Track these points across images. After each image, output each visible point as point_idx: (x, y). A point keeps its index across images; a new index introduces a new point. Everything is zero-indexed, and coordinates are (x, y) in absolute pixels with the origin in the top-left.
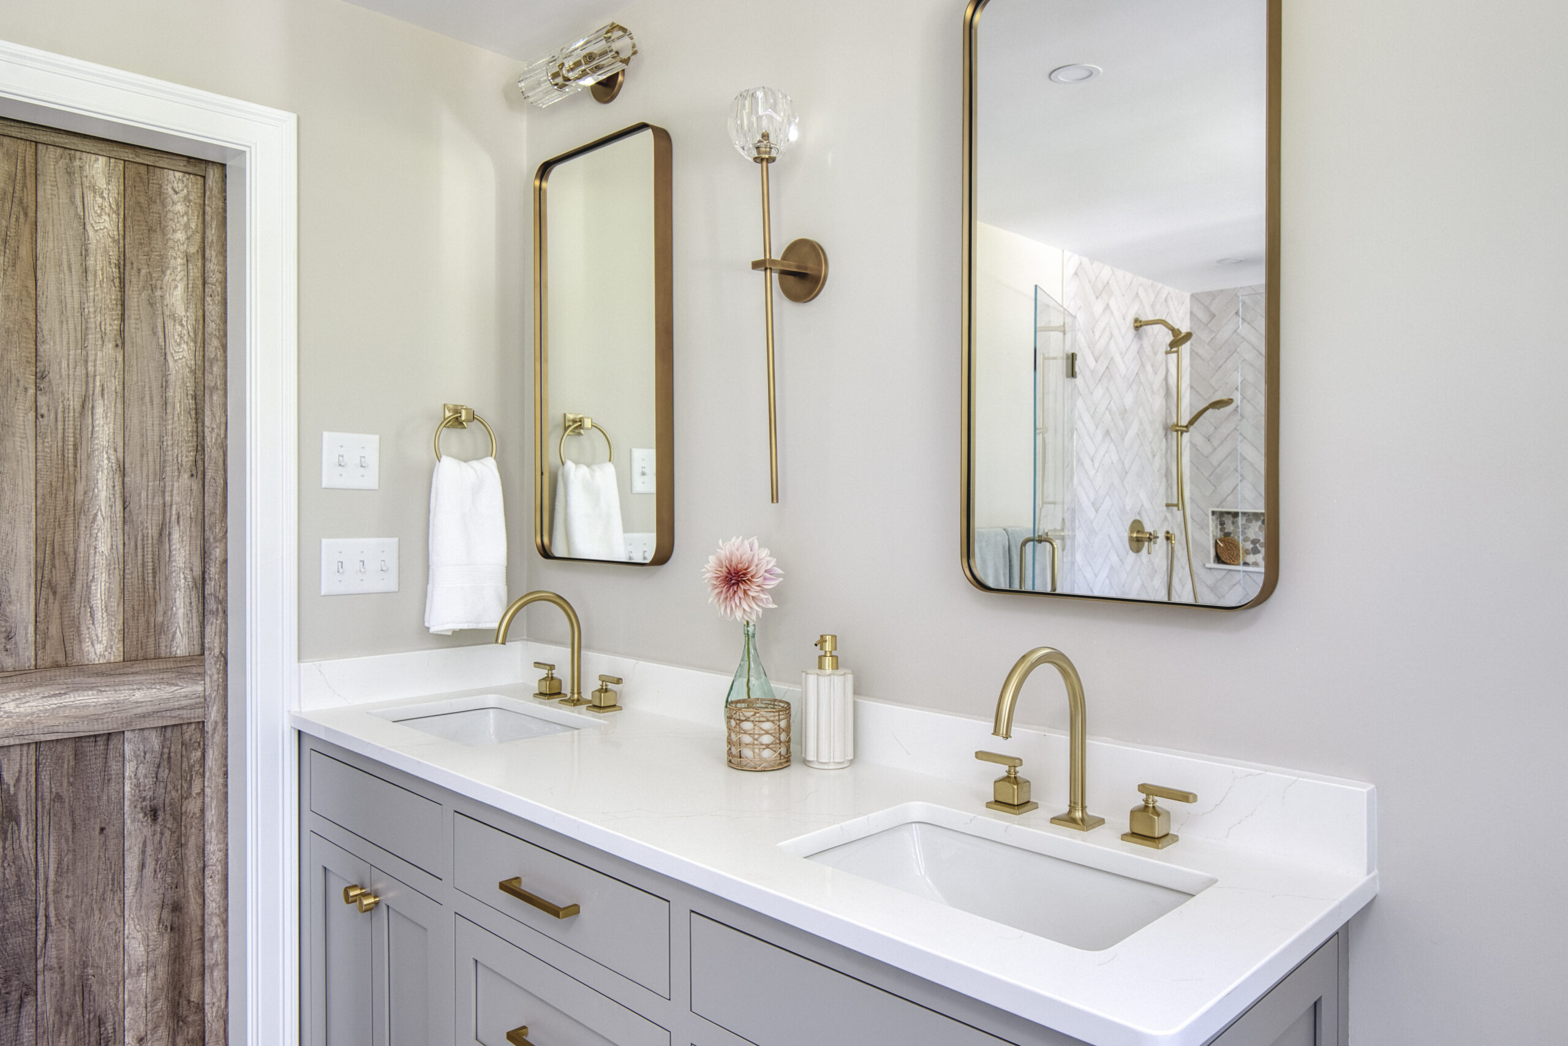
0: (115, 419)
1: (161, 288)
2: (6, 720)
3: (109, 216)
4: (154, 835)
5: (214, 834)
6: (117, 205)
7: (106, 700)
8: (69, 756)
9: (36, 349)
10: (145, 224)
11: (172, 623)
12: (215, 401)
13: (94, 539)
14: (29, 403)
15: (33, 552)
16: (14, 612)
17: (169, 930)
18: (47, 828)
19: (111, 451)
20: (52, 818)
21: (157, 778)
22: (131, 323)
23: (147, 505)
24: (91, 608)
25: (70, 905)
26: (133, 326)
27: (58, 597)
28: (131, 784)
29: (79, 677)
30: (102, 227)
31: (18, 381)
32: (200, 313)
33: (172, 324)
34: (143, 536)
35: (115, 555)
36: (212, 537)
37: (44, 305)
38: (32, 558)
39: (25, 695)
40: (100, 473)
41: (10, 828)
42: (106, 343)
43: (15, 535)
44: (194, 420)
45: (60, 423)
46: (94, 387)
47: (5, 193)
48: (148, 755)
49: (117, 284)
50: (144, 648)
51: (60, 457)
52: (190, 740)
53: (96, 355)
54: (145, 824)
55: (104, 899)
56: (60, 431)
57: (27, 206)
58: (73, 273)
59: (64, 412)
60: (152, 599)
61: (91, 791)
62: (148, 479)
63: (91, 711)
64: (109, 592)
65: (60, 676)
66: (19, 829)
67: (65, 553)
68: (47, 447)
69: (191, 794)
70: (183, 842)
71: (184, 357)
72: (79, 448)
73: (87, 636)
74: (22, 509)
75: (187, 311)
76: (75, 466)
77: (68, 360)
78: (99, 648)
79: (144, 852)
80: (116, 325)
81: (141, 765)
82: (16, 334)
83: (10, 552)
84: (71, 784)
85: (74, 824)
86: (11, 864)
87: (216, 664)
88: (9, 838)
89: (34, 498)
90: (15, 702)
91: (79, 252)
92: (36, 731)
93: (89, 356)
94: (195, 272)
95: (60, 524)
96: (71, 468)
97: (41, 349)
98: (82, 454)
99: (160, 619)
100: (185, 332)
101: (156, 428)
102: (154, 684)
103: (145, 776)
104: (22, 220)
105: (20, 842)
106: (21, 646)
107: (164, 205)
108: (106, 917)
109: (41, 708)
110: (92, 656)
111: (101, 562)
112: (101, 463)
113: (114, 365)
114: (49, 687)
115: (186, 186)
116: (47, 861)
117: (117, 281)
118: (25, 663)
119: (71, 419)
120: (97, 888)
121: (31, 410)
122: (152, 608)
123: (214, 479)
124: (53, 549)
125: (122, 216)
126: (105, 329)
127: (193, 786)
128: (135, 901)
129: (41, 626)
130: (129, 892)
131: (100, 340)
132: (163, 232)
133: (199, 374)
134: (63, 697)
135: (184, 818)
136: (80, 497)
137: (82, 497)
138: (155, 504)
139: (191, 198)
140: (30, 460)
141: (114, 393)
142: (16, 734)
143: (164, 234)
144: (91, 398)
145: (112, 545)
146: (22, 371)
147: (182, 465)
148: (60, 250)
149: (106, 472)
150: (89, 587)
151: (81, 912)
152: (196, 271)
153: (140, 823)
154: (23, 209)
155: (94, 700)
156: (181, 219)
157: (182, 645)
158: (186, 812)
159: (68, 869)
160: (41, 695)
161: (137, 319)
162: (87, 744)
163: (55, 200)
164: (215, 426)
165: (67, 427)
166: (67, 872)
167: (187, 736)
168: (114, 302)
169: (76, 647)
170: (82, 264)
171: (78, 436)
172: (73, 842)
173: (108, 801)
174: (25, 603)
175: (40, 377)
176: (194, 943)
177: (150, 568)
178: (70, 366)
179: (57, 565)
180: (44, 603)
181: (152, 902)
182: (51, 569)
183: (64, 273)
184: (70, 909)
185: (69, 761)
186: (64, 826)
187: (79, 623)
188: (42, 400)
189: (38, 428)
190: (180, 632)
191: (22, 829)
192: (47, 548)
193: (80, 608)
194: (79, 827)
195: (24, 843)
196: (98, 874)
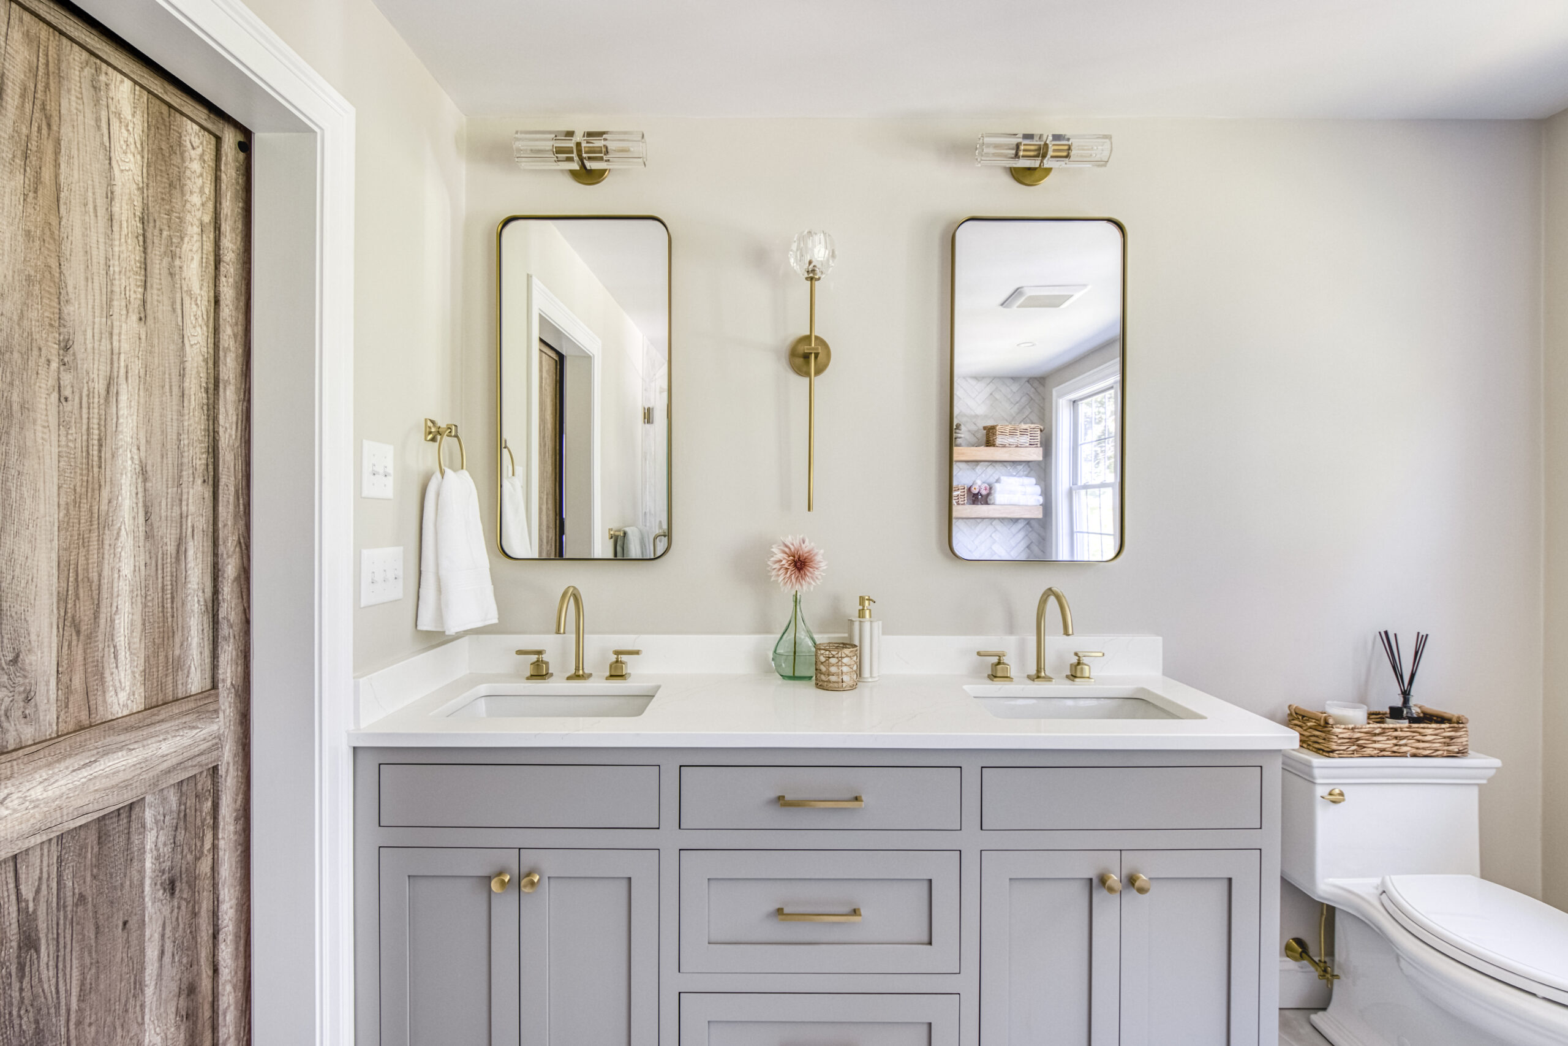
0: (138, 410)
1: (180, 257)
2: (31, 811)
3: (134, 156)
4: (172, 911)
5: (226, 890)
6: (142, 144)
7: (135, 759)
8: (92, 842)
9: (60, 309)
10: (166, 176)
11: (187, 656)
12: (228, 397)
13: (118, 560)
14: (52, 382)
15: (55, 580)
16: (34, 663)
17: (185, 1019)
18: (69, 943)
19: (135, 450)
20: (74, 928)
21: (174, 843)
22: (153, 295)
23: (167, 517)
24: (115, 647)
25: (93, 1034)
26: (155, 297)
27: (82, 637)
28: (152, 857)
29: (109, 736)
30: (127, 168)
31: (40, 349)
32: (212, 294)
33: (189, 302)
34: (163, 554)
35: (138, 578)
36: (225, 553)
37: (68, 253)
38: (54, 588)
39: (53, 773)
40: (124, 476)
41: (28, 960)
42: (130, 314)
43: (36, 559)
44: (206, 417)
45: (85, 410)
46: (119, 368)
47: (25, 89)
48: (167, 818)
49: (141, 243)
50: (164, 689)
51: (84, 454)
52: (203, 790)
53: (121, 326)
54: (164, 901)
55: (127, 1011)
56: (85, 421)
57: (51, 116)
58: (99, 218)
59: (88, 395)
60: (170, 629)
61: (114, 880)
62: (167, 484)
63: (122, 776)
64: (132, 625)
65: (90, 739)
66: (38, 958)
67: (88, 579)
68: (71, 441)
69: (203, 852)
70: (197, 910)
71: (198, 343)
72: (104, 444)
73: (111, 683)
74: (43, 523)
75: (201, 289)
76: (100, 467)
77: (93, 329)
78: (123, 696)
79: (163, 936)
80: (140, 293)
81: (161, 831)
82: (38, 286)
83: (30, 581)
84: (94, 877)
85: (97, 928)
86: (29, 1008)
87: (228, 697)
88: (27, 973)
89: (56, 507)
90: (42, 785)
91: (105, 193)
92: (65, 818)
93: (115, 328)
94: (209, 246)
95: (84, 542)
96: (96, 470)
97: (68, 309)
98: (107, 453)
99: (177, 652)
100: (199, 313)
101: (175, 424)
102: (177, 730)
103: (165, 845)
104: (45, 131)
105: (39, 974)
106: (42, 707)
107: (183, 160)
108: (128, 1031)
109: (71, 786)
110: (116, 708)
111: (124, 588)
112: (124, 464)
113: (138, 342)
114: (78, 757)
115: (202, 143)
116: (69, 988)
117: (141, 238)
118: (46, 731)
119: (96, 405)
120: (119, 1000)
121: (54, 390)
122: (171, 639)
123: (227, 486)
124: (77, 575)
125: (146, 160)
126: (130, 297)
127: (205, 843)
128: (155, 999)
129: (65, 679)
130: (149, 991)
131: (125, 309)
132: (182, 191)
133: (211, 364)
134: (94, 765)
135: (197, 882)
136: (104, 507)
137: (107, 507)
138: (174, 514)
139: (206, 158)
140: (53, 456)
141: (137, 378)
142: (43, 828)
143: (183, 194)
144: (115, 381)
145: (135, 566)
146: (44, 336)
147: (196, 469)
148: (86, 185)
149: (129, 475)
150: (112, 621)
151: (103, 1038)
152: (208, 244)
153: (159, 904)
154: (46, 118)
155: (124, 763)
156: (197, 180)
157: (196, 680)
158: (199, 875)
159: (91, 988)
160: (71, 769)
161: (159, 290)
162: (111, 821)
163: (81, 118)
164: (228, 425)
165: (91, 415)
166: (90, 992)
167: (199, 787)
168: (138, 265)
169: (100, 699)
170: (107, 209)
171: (103, 428)
172: (96, 951)
173: (131, 886)
174: (46, 650)
175: (66, 347)
176: (206, 1024)
177: (169, 592)
178: (96, 338)
179: (81, 595)
180: (66, 648)
181: (170, 992)
182: (75, 601)
183: (90, 216)
184: (93, 1039)
185: (92, 848)
186: (87, 934)
187: (103, 667)
188: (67, 378)
189: (61, 413)
190: (194, 664)
191: (42, 955)
192: (71, 575)
193: (103, 649)
194: (102, 930)
195: (44, 977)
196: (121, 981)
